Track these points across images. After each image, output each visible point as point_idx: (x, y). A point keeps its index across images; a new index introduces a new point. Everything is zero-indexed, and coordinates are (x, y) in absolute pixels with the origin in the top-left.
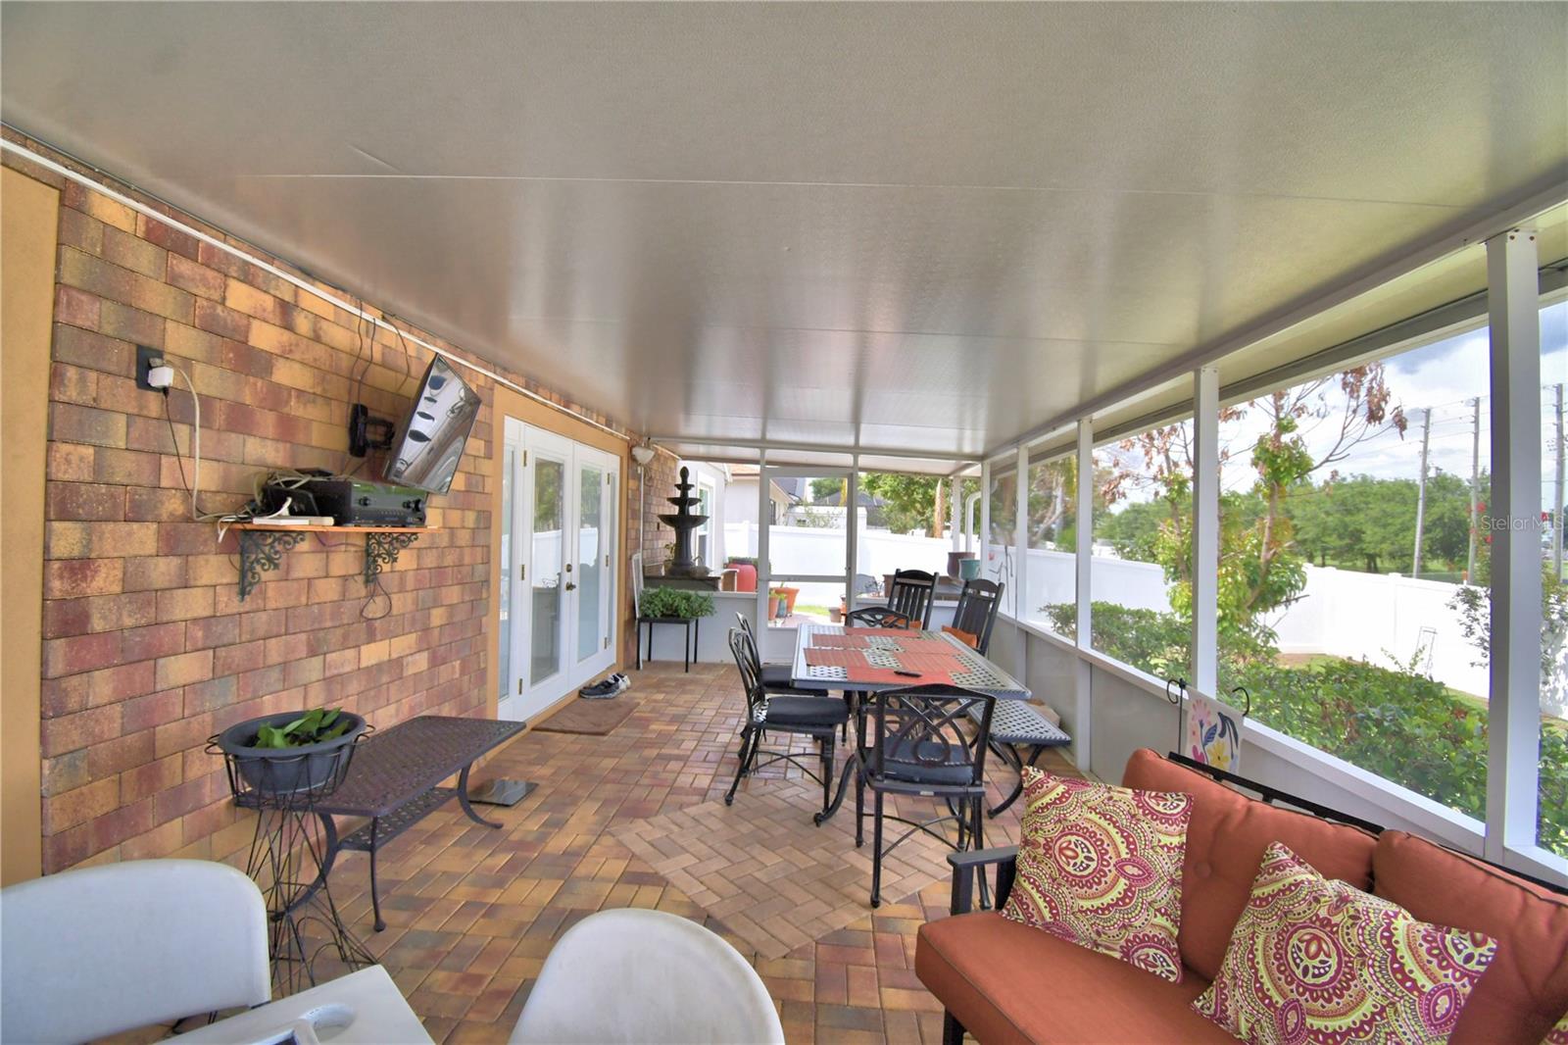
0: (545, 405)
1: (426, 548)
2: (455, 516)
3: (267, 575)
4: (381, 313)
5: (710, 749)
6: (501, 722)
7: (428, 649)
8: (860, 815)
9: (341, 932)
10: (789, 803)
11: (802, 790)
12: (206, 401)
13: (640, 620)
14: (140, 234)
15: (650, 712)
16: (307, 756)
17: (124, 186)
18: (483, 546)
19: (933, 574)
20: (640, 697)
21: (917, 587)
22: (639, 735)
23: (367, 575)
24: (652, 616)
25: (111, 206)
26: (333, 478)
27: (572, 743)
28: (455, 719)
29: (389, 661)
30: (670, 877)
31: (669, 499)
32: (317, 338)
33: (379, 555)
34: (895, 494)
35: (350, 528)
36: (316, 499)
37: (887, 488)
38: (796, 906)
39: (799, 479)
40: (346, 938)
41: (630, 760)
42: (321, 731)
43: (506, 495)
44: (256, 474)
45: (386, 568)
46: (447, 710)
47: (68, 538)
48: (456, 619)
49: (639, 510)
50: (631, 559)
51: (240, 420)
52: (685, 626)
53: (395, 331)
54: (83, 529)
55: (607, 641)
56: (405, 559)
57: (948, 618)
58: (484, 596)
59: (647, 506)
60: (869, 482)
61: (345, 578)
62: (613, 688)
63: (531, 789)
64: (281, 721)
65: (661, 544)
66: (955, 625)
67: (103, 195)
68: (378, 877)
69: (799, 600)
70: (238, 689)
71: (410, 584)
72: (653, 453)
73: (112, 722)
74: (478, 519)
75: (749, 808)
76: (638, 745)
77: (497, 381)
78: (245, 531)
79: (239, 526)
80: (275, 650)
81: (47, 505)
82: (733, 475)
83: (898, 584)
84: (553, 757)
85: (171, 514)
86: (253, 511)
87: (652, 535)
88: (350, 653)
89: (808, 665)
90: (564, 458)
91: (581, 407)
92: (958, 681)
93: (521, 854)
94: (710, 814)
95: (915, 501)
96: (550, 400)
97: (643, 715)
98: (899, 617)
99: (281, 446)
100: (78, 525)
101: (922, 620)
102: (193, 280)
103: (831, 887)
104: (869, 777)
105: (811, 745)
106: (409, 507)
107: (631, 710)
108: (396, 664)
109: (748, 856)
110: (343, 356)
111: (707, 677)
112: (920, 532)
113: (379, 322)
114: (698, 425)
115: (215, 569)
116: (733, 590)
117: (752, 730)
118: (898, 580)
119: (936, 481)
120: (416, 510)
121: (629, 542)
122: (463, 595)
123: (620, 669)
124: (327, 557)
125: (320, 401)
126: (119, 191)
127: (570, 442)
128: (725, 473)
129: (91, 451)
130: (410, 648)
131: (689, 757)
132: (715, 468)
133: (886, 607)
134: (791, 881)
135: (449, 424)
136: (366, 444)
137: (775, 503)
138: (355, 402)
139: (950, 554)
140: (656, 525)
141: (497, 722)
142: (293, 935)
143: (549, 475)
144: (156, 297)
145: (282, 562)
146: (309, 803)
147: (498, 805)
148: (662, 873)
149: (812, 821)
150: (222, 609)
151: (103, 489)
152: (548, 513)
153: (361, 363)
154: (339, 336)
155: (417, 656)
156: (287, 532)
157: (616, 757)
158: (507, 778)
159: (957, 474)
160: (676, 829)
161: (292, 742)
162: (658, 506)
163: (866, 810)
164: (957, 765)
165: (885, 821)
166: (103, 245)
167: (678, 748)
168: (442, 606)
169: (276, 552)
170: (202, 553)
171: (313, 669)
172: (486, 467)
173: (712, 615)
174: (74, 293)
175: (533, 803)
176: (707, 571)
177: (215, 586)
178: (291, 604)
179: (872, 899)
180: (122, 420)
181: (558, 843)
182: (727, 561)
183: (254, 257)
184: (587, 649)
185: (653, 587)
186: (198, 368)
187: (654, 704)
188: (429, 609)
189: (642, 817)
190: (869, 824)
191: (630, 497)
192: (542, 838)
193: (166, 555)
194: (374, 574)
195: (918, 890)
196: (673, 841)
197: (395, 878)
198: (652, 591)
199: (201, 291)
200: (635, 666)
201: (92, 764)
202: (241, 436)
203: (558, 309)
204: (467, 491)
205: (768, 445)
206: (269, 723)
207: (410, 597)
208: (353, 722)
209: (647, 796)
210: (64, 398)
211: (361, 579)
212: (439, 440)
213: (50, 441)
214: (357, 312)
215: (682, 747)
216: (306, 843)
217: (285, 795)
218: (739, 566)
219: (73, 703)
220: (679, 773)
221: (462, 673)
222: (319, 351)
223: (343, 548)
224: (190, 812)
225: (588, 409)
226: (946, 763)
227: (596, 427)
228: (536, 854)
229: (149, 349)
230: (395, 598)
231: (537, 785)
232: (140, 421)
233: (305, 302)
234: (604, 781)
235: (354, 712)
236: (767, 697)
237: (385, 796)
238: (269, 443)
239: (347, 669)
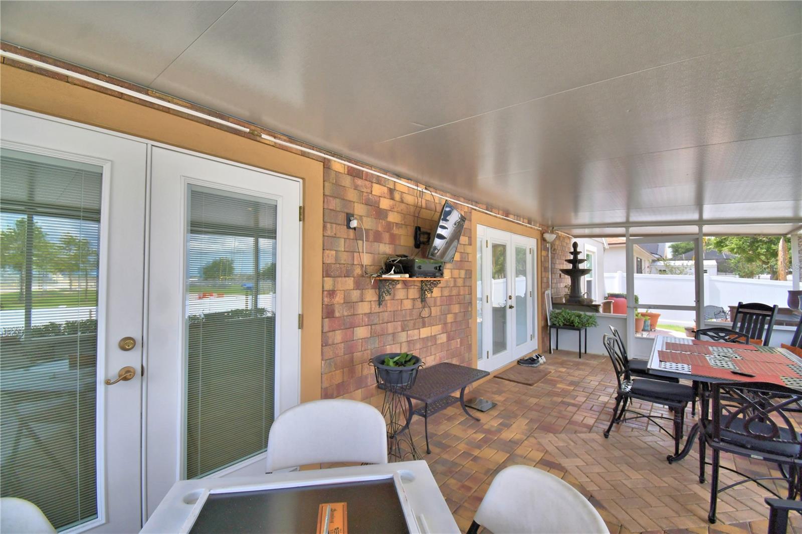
0: (496, 217)
1: (444, 287)
2: (456, 272)
3: (387, 298)
4: (425, 186)
5: (595, 404)
6: (479, 370)
7: (446, 332)
8: (703, 463)
9: (414, 449)
10: (649, 446)
11: (659, 439)
12: (367, 231)
13: (551, 327)
14: (346, 173)
15: (557, 377)
16: (401, 371)
17: (340, 156)
18: (468, 286)
19: (772, 306)
20: (552, 369)
21: (758, 315)
22: (551, 389)
23: (422, 299)
24: (558, 325)
25: (338, 165)
26: (409, 258)
27: (514, 387)
28: (459, 366)
29: (431, 336)
30: (569, 468)
31: (566, 260)
32: (402, 201)
33: (426, 290)
34: (741, 249)
35: (415, 279)
36: (402, 266)
37: (733, 246)
38: (651, 507)
39: (660, 244)
40: (416, 452)
41: (545, 401)
42: (406, 362)
43: (479, 262)
44: (383, 258)
45: (429, 295)
46: (455, 362)
47: (329, 283)
48: (458, 320)
49: (548, 267)
50: (544, 293)
51: (378, 238)
52: (578, 332)
53: (430, 193)
54: (333, 280)
55: (532, 337)
56: (436, 292)
57: (788, 339)
58: (470, 309)
59: (553, 264)
60: (718, 243)
61: (414, 300)
62: (536, 361)
63: (494, 406)
64: (393, 356)
65: (562, 285)
66: (794, 343)
67: (335, 161)
68: (428, 431)
69: (660, 320)
70: (379, 342)
71: (438, 303)
72: (555, 236)
73: (341, 351)
74: (466, 274)
75: (620, 443)
76: (550, 394)
77: (473, 209)
78: (380, 280)
79: (378, 278)
80: (390, 328)
81: (323, 272)
82: (609, 244)
83: (740, 312)
84: (504, 392)
85: (357, 274)
86: (382, 272)
87: (557, 280)
88: (416, 331)
89: (660, 361)
90: (506, 242)
91: (514, 215)
92: (789, 383)
93: (489, 436)
94: (594, 440)
95: (759, 254)
96: (499, 214)
97: (553, 378)
98: (740, 335)
99: (391, 246)
100: (332, 279)
101: (763, 338)
102: (362, 186)
103: (678, 502)
104: (708, 439)
105: (667, 413)
106: (437, 269)
107: (546, 375)
108: (434, 338)
109: (619, 470)
110: (411, 206)
111: (594, 362)
112: (766, 277)
113: (424, 191)
114: (584, 217)
115: (371, 295)
116: (610, 312)
117: (622, 397)
118: (740, 310)
119: (779, 239)
120: (439, 271)
121: (543, 284)
122: (460, 309)
123: (540, 352)
124: (407, 290)
125: (403, 226)
126: (339, 159)
127: (509, 234)
128: (603, 244)
129: (334, 252)
130: (439, 331)
131: (581, 405)
132: (596, 241)
133: (731, 329)
134: (648, 491)
135: (454, 230)
136: (420, 243)
137: (641, 260)
138: (416, 225)
139: (790, 292)
140: (559, 275)
141: (477, 370)
142: (397, 446)
143: (499, 251)
144: (352, 195)
145: (392, 292)
146: (402, 391)
147: (478, 410)
148: (563, 465)
149: (666, 459)
150: (374, 310)
151: (338, 266)
152: (500, 270)
153: (418, 208)
154: (410, 199)
155: (442, 335)
156: (393, 280)
157: (538, 398)
158: (482, 398)
159: (795, 233)
160: (572, 444)
161: (396, 365)
162: (560, 264)
163: (707, 460)
164: (784, 442)
165: (721, 470)
166: (336, 179)
167: (574, 399)
168: (451, 313)
169: (390, 289)
170: (367, 289)
171: (403, 337)
172: (469, 249)
173: (595, 326)
174: (329, 198)
175: (495, 413)
176: (591, 301)
177: (371, 301)
178: (396, 309)
179: (709, 517)
180: (343, 240)
181: (507, 435)
182: (607, 296)
183: (380, 173)
184: (521, 340)
185: (558, 309)
186: (364, 219)
187: (560, 373)
188: (446, 314)
189: (552, 433)
190: (709, 470)
191: (543, 260)
192: (499, 431)
193: (356, 290)
194: (425, 298)
195: (750, 521)
196: (570, 449)
197: (435, 432)
198: (557, 311)
199: (365, 190)
200: (549, 351)
201: (335, 364)
202: (378, 243)
203: (501, 169)
204: (461, 261)
205: (630, 225)
206: (388, 356)
207: (438, 308)
208: (417, 360)
209: (556, 422)
210: (327, 235)
211: (419, 300)
212: (450, 238)
213: (324, 250)
214: (416, 188)
215: (577, 399)
216: (401, 409)
217: (394, 386)
218: (615, 298)
219: (330, 342)
220: (575, 414)
221: (461, 345)
222: (403, 206)
223: (413, 287)
224: (363, 388)
225: (518, 216)
226: (774, 439)
227: (522, 225)
228: (496, 438)
229: (350, 214)
230: (432, 308)
231: (496, 404)
232: (348, 240)
233: (398, 188)
234: (531, 409)
235: (418, 356)
236: (632, 378)
237: (429, 394)
238: (387, 245)
239: (415, 338)
